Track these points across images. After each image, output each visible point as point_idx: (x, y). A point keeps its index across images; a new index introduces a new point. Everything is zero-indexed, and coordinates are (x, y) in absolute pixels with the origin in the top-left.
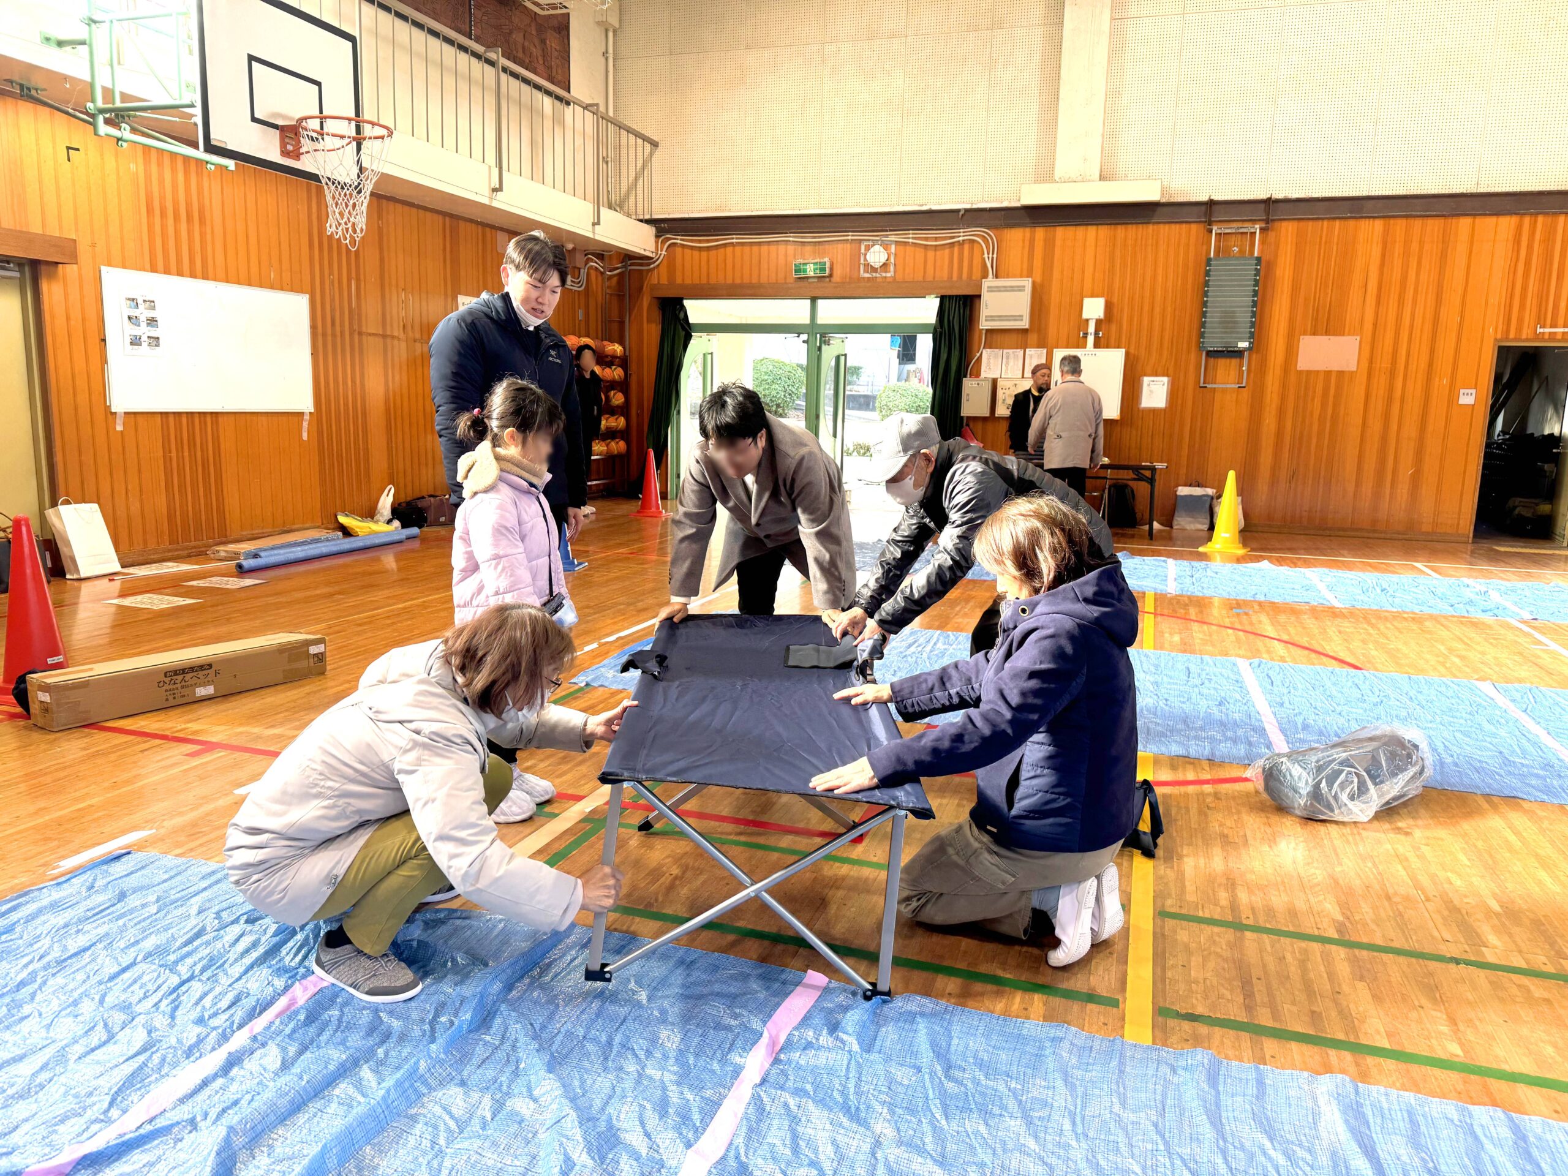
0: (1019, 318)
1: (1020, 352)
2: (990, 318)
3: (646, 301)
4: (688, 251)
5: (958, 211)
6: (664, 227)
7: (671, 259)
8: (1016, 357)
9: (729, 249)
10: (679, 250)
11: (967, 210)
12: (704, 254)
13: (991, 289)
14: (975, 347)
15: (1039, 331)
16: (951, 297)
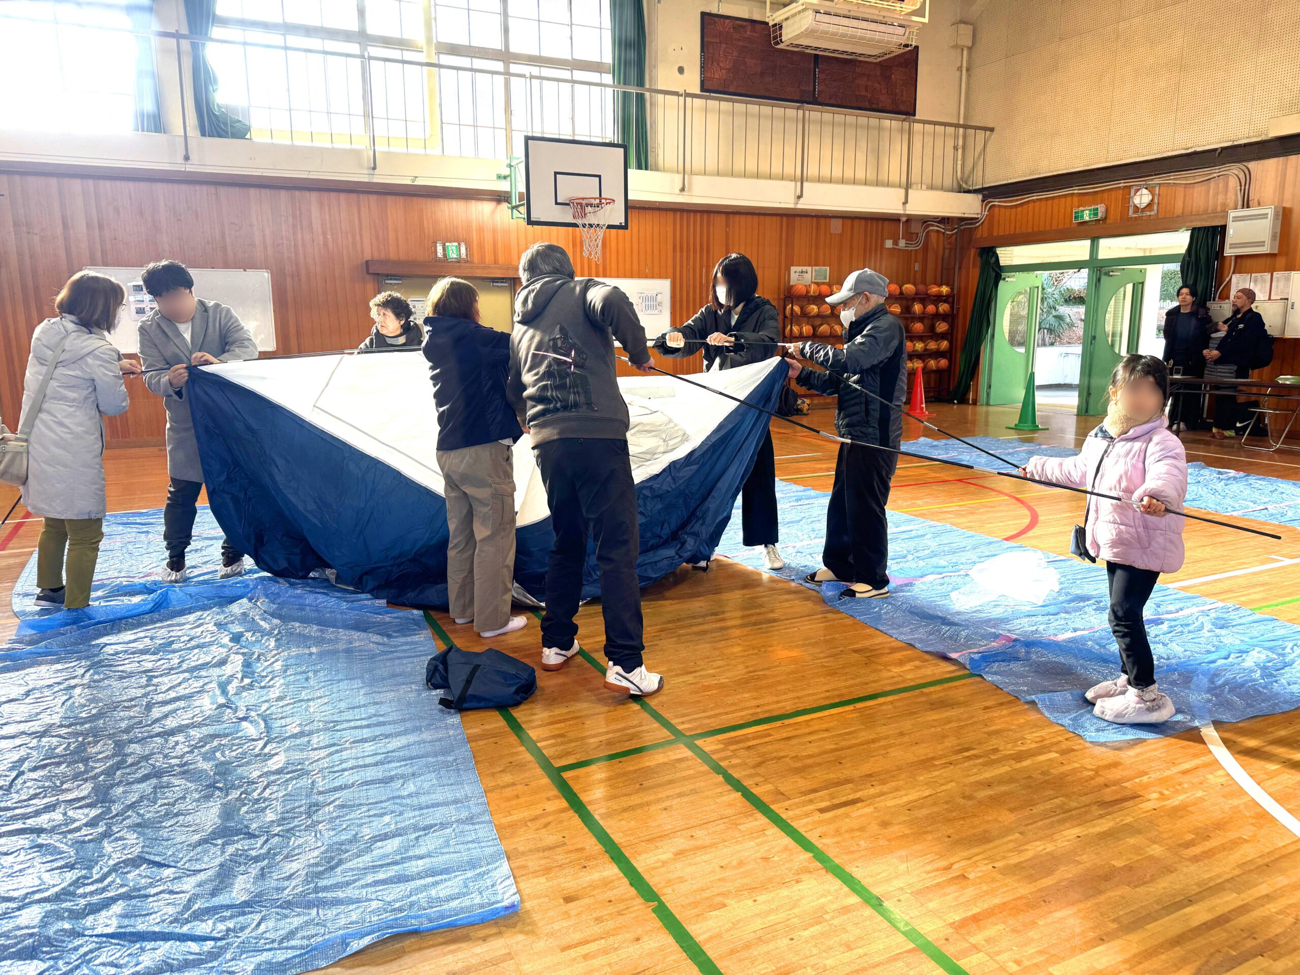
0: (1262, 244)
1: (1267, 276)
2: (1233, 246)
3: (973, 252)
4: (1002, 210)
5: (1216, 150)
6: (989, 193)
7: (990, 217)
8: (1264, 281)
9: (1031, 205)
10: (996, 210)
11: (1223, 149)
12: (1014, 210)
13: (1236, 219)
14: (1226, 272)
15: (1287, 254)
16: (1199, 228)
